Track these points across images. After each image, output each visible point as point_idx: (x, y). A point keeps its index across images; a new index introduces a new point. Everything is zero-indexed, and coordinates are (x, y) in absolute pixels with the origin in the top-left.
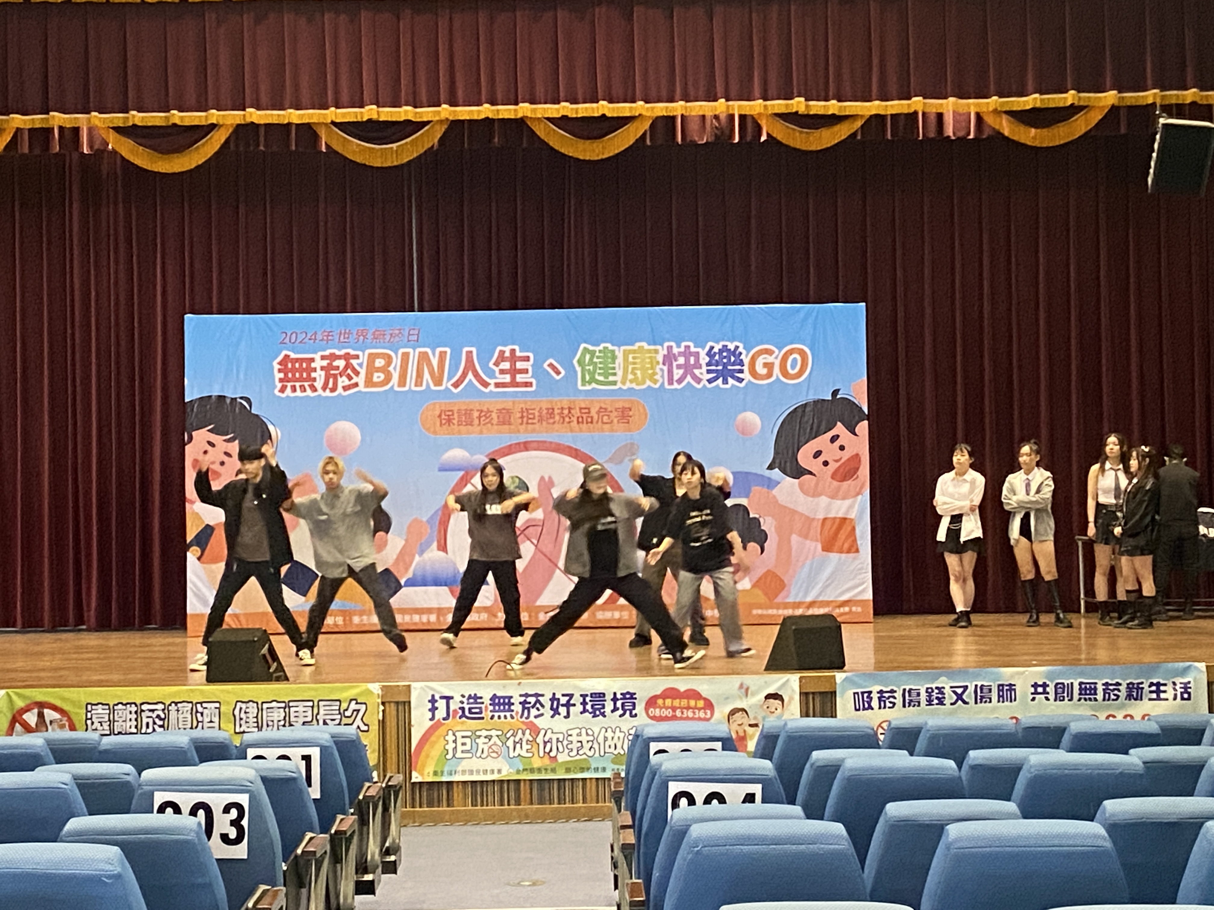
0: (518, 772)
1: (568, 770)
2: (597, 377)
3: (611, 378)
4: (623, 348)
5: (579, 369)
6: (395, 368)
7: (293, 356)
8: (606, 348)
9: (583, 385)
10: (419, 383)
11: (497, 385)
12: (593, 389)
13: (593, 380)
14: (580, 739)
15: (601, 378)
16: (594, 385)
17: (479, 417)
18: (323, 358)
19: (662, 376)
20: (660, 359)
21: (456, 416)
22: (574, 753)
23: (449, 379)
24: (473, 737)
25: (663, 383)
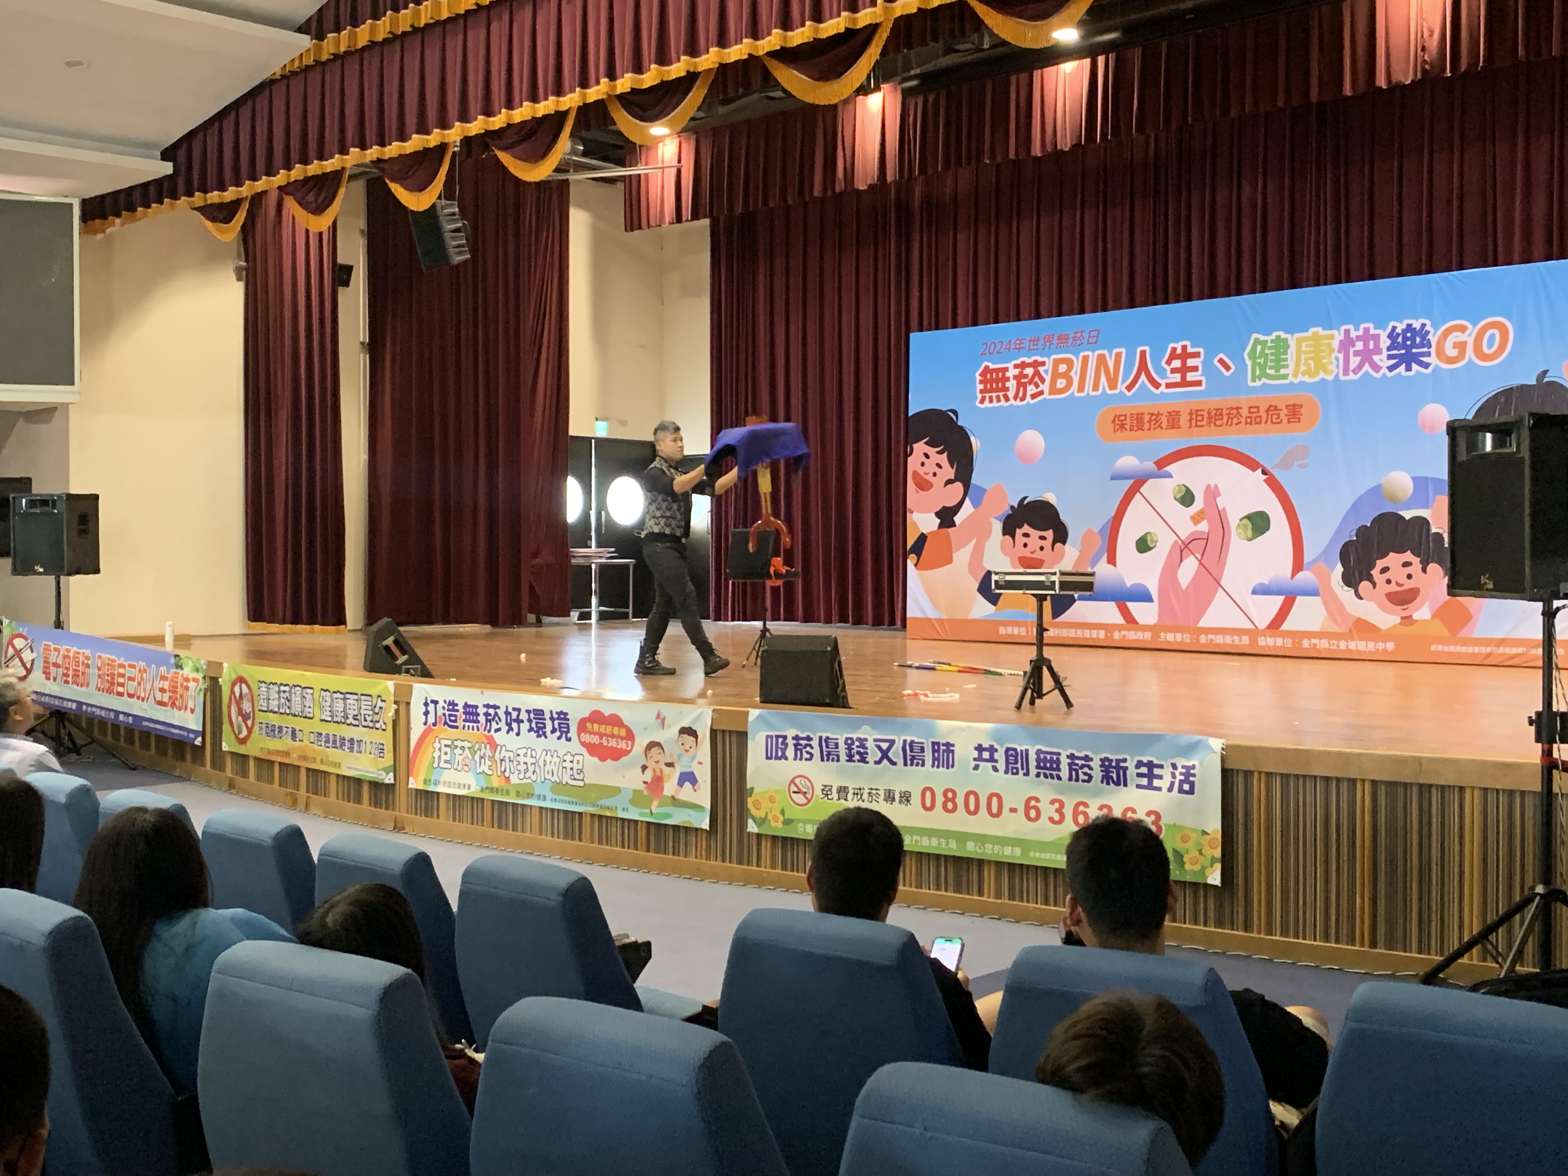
0: (482, 790)
1: (518, 794)
2: (1268, 371)
3: (1283, 371)
4: (1296, 335)
5: (1249, 363)
6: (1076, 373)
7: (992, 366)
8: (1278, 337)
9: (1253, 380)
10: (1096, 388)
11: (1169, 386)
12: (1264, 384)
13: (1264, 374)
14: (525, 760)
15: (1272, 372)
16: (1264, 380)
17: (1150, 421)
18: (1016, 366)
19: (1338, 366)
20: (1336, 344)
21: (1128, 421)
22: (521, 776)
23: (1123, 382)
24: (453, 747)
25: (1337, 375)
